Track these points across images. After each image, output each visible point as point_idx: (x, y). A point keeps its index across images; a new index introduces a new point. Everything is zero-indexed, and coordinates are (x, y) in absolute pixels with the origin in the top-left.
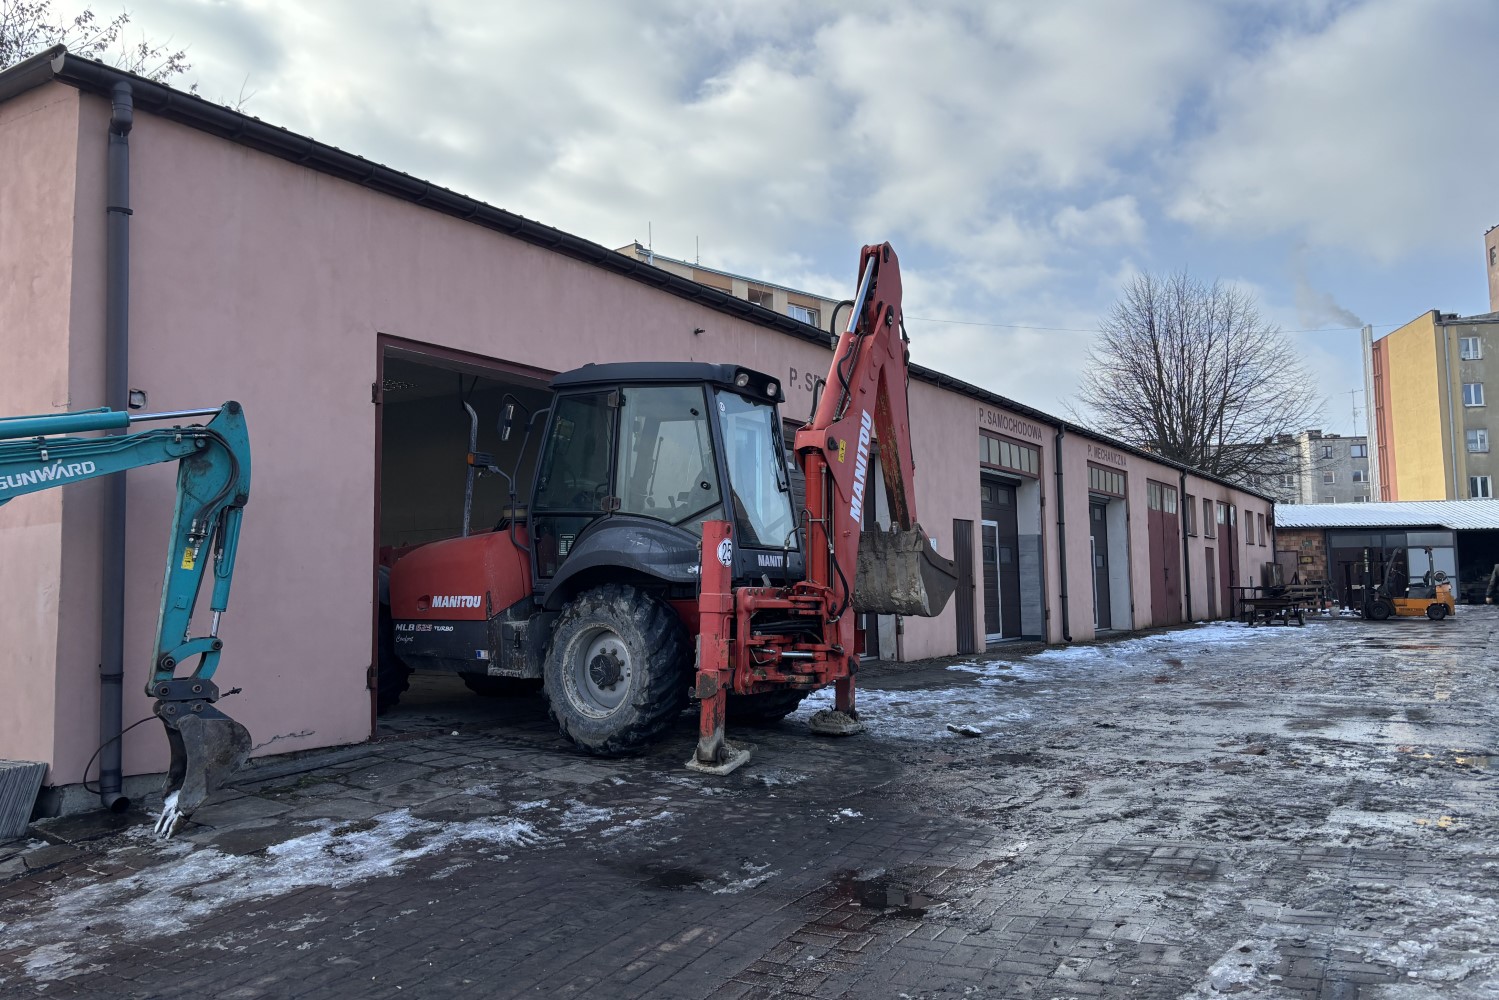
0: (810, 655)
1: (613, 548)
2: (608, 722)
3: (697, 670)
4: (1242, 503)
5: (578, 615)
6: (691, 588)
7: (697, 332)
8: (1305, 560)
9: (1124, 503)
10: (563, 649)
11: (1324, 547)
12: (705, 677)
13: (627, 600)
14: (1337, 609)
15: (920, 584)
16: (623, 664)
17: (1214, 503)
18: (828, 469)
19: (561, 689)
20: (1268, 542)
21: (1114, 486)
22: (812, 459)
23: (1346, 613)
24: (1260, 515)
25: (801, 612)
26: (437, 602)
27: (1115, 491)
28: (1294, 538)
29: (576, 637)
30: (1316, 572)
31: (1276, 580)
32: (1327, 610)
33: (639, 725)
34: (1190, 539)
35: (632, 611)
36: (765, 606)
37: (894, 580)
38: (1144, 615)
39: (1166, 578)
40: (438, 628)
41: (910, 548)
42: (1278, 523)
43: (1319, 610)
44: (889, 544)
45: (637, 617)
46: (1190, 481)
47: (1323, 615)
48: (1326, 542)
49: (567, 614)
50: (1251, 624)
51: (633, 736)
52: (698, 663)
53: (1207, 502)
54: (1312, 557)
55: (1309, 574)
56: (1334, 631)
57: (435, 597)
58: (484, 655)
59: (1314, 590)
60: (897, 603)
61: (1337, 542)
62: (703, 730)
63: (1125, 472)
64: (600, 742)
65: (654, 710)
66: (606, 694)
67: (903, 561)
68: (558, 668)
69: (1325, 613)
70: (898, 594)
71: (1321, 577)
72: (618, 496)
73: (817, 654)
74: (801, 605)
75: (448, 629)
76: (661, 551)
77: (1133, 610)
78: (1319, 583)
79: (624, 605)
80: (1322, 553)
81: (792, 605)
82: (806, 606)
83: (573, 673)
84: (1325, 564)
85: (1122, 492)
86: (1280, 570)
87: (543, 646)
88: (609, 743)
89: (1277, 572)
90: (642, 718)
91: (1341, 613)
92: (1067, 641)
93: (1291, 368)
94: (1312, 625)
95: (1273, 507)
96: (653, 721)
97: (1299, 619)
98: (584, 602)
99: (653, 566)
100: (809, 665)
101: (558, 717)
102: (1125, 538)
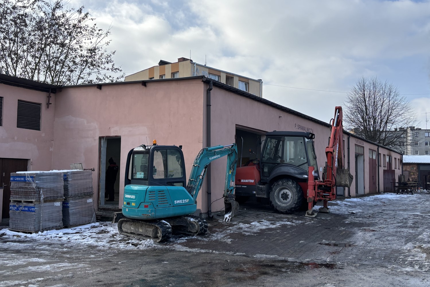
0: (329, 194)
1: (286, 171)
2: (287, 206)
3: (307, 196)
4: (394, 155)
5: (279, 185)
6: (306, 180)
7: (280, 117)
8: (411, 174)
9: (363, 156)
10: (275, 192)
11: (417, 170)
12: (310, 198)
13: (291, 182)
14: (422, 190)
15: (348, 181)
16: (289, 195)
17: (386, 155)
18: (333, 156)
19: (275, 200)
20: (401, 168)
21: (360, 151)
22: (329, 154)
23: (425, 191)
24: (398, 159)
25: (328, 186)
26: (242, 181)
27: (361, 153)
28: (408, 167)
29: (278, 189)
30: (415, 178)
31: (402, 181)
32: (419, 190)
33: (295, 207)
34: (380, 167)
35: (293, 184)
36: (320, 184)
37: (342, 179)
38: (367, 190)
39: (373, 179)
40: (242, 186)
41: (346, 173)
42: (404, 161)
43: (417, 190)
44: (341, 172)
45: (294, 186)
46: (380, 149)
47: (418, 192)
48: (418, 168)
49: (276, 184)
50: (397, 194)
51: (293, 209)
52: (308, 195)
53: (384, 155)
54: (414, 173)
55: (412, 178)
56: (423, 196)
57: (242, 180)
58: (254, 192)
59: (415, 184)
60: (342, 184)
61: (422, 168)
62: (309, 208)
63: (364, 147)
64: (285, 211)
65: (298, 204)
66: (285, 201)
67: (344, 175)
68: (274, 196)
69: (418, 191)
70: (343, 182)
71: (416, 180)
72: (284, 160)
73: (330, 194)
74: (327, 184)
75: (245, 187)
76: (297, 172)
77: (364, 188)
78: (416, 181)
79: (290, 183)
80: (417, 172)
81: (325, 184)
82: (329, 184)
83: (277, 197)
84: (418, 175)
85: (362, 153)
86: (404, 177)
87: (269, 191)
88: (287, 211)
89: (403, 178)
90: (295, 206)
91: (423, 191)
92: (350, 197)
93: (409, 111)
94: (416, 195)
95: (402, 156)
96: (298, 207)
97: (412, 193)
98: (280, 182)
99: (296, 175)
100: (329, 196)
101: (274, 205)
102: (363, 167)
